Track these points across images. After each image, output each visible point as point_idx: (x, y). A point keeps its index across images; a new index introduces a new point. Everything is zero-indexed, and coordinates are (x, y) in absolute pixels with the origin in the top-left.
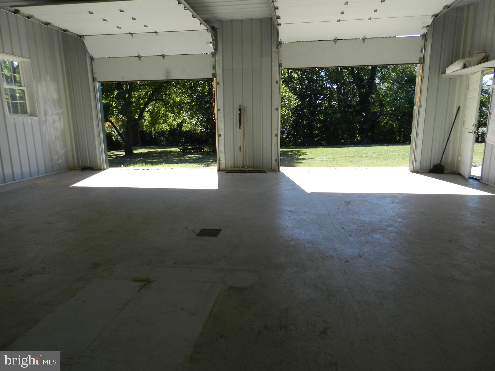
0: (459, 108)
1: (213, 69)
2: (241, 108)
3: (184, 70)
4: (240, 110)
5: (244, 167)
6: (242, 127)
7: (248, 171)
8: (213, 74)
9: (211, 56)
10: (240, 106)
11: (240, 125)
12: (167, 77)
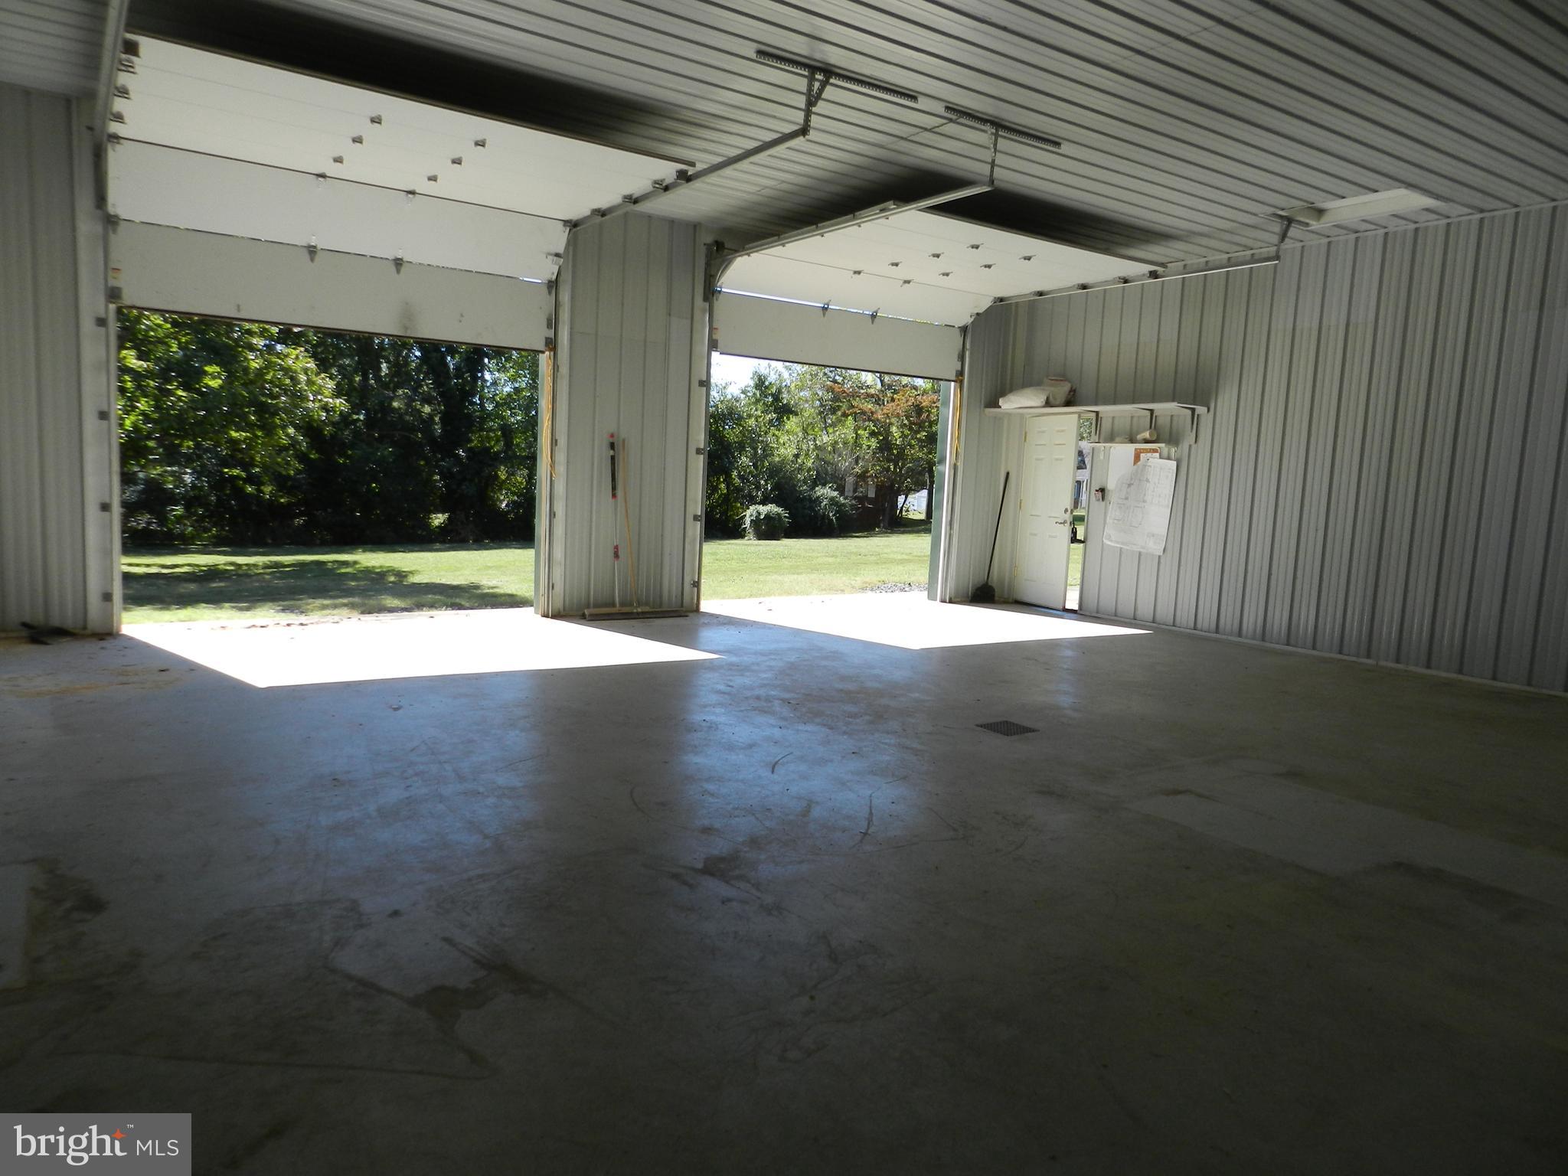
0: (1008, 474)
1: (548, 327)
2: (615, 440)
3: (462, 316)
4: (612, 446)
5: (631, 605)
6: (620, 492)
7: (643, 613)
8: (547, 339)
9: (545, 290)
10: (612, 436)
11: (614, 488)
12: (406, 328)
